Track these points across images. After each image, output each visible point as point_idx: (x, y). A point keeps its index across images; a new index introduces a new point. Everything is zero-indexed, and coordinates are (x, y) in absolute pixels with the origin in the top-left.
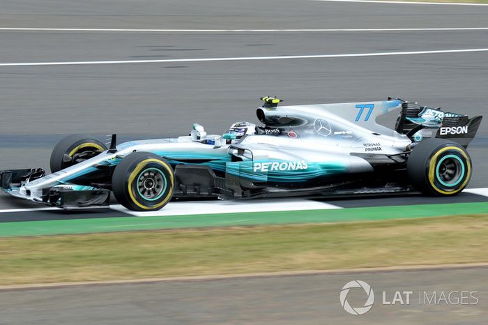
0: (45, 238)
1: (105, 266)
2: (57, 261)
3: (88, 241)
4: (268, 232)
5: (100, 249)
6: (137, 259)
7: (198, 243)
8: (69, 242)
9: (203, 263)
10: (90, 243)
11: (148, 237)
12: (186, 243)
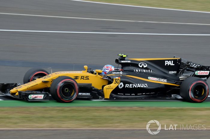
0: (52, 108)
1: (77, 121)
2: (56, 118)
3: (70, 110)
4: (149, 110)
5: (75, 114)
6: (91, 119)
7: (118, 114)
8: (62, 110)
9: (120, 122)
10: (71, 111)
11: (96, 110)
12: (113, 113)
